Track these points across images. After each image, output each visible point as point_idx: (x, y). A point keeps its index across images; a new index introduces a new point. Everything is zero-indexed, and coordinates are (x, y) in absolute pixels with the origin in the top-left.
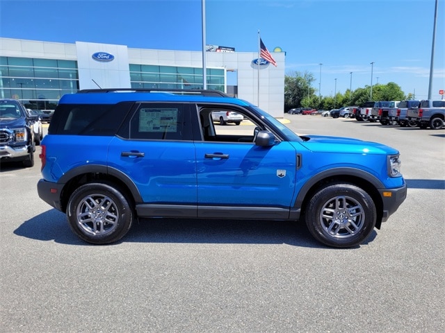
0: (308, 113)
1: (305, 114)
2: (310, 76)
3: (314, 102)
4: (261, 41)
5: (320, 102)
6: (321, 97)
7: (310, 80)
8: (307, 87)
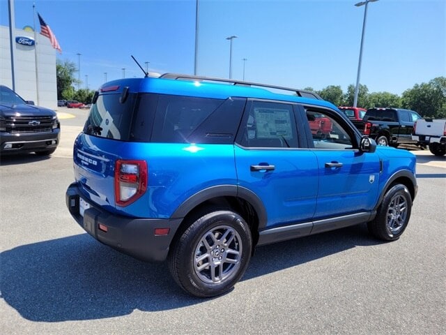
0: (76, 107)
1: (71, 107)
2: (71, 65)
3: (80, 95)
4: (39, 16)
5: (87, 96)
6: (88, 90)
7: (71, 70)
8: (69, 78)
